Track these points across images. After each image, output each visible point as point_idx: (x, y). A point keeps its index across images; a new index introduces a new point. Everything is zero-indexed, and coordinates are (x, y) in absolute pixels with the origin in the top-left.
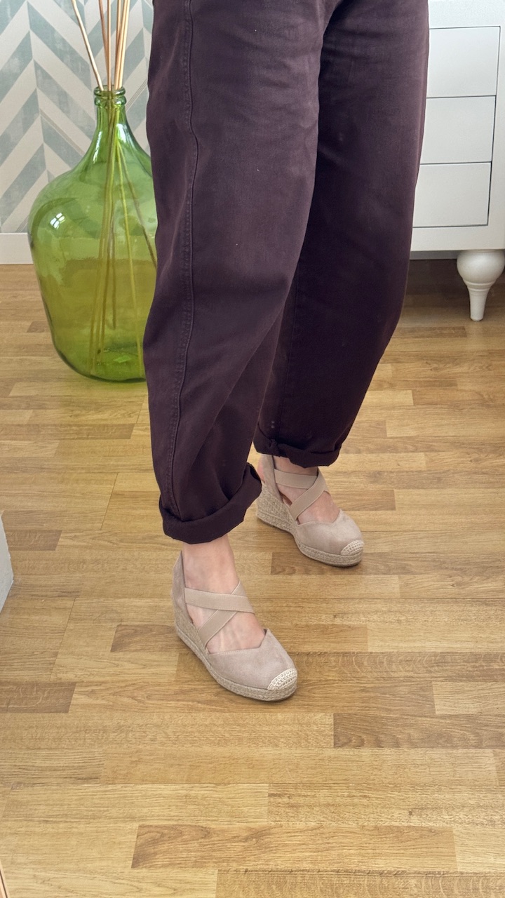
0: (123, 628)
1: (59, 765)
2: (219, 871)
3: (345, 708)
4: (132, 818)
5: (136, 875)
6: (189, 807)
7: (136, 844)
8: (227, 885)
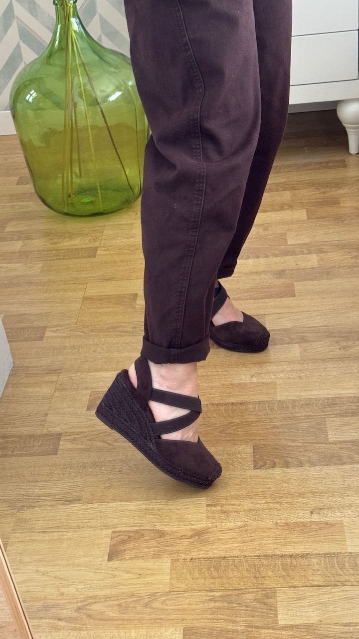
0: (95, 393)
1: (52, 492)
2: (171, 560)
3: (262, 441)
4: (107, 527)
5: (111, 566)
6: (148, 517)
7: (110, 545)
8: (178, 570)
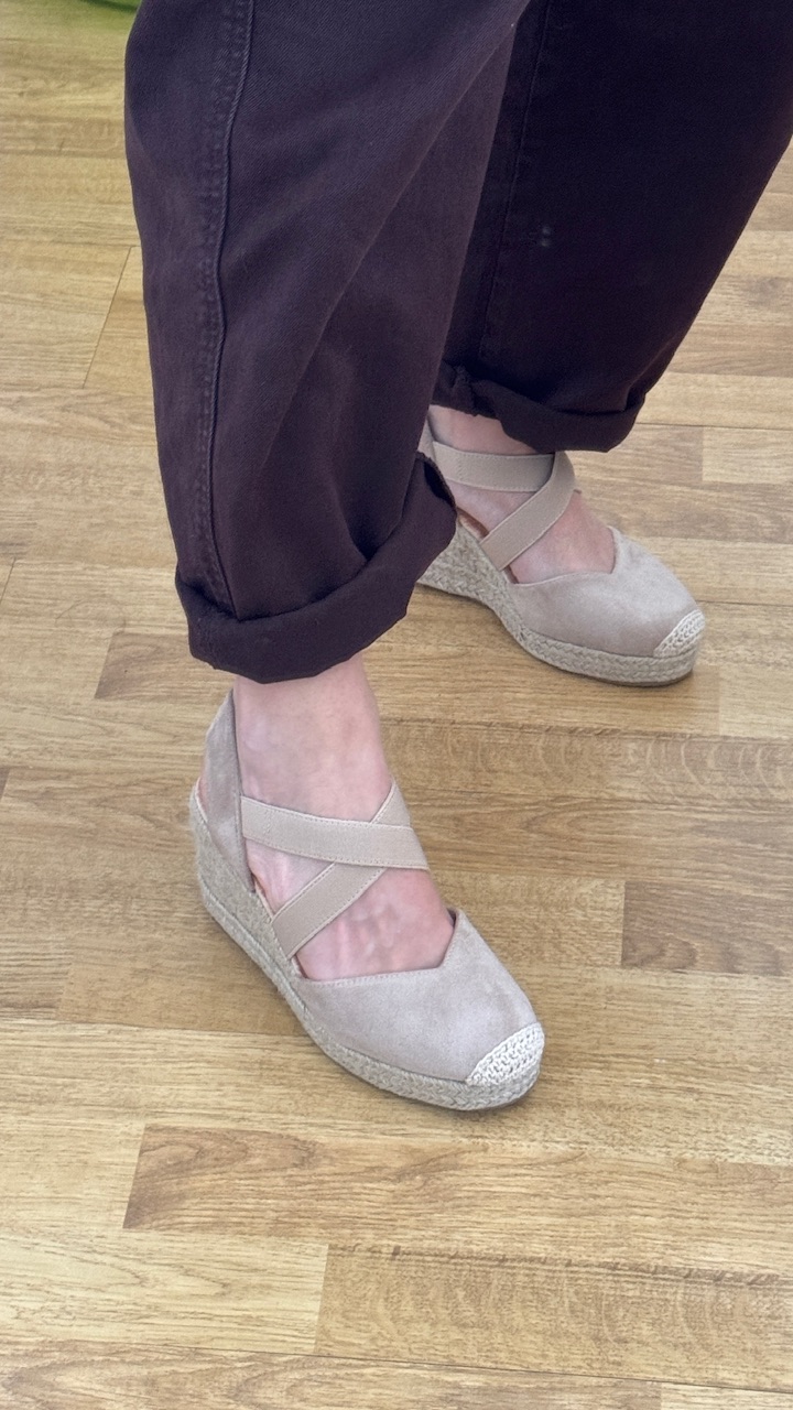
0: (129, 640)
2: (331, 1247)
3: (658, 871)
4: (130, 1108)
5: (134, 1244)
6: (267, 1090)
7: (137, 1173)
8: (349, 1283)
